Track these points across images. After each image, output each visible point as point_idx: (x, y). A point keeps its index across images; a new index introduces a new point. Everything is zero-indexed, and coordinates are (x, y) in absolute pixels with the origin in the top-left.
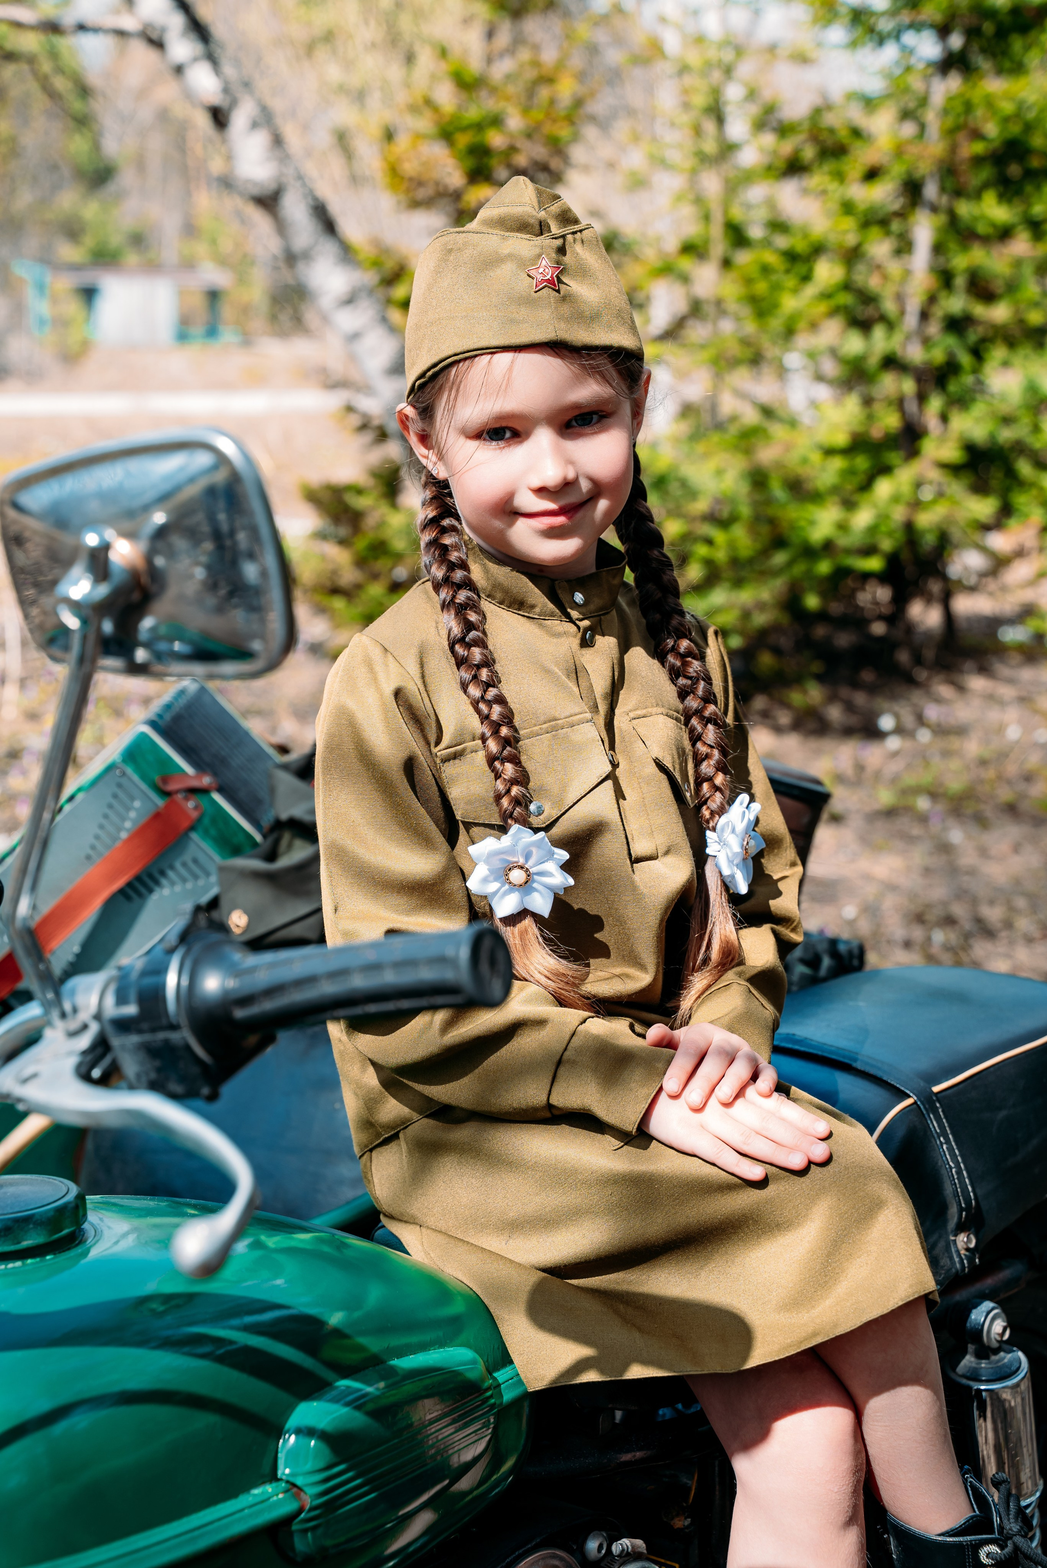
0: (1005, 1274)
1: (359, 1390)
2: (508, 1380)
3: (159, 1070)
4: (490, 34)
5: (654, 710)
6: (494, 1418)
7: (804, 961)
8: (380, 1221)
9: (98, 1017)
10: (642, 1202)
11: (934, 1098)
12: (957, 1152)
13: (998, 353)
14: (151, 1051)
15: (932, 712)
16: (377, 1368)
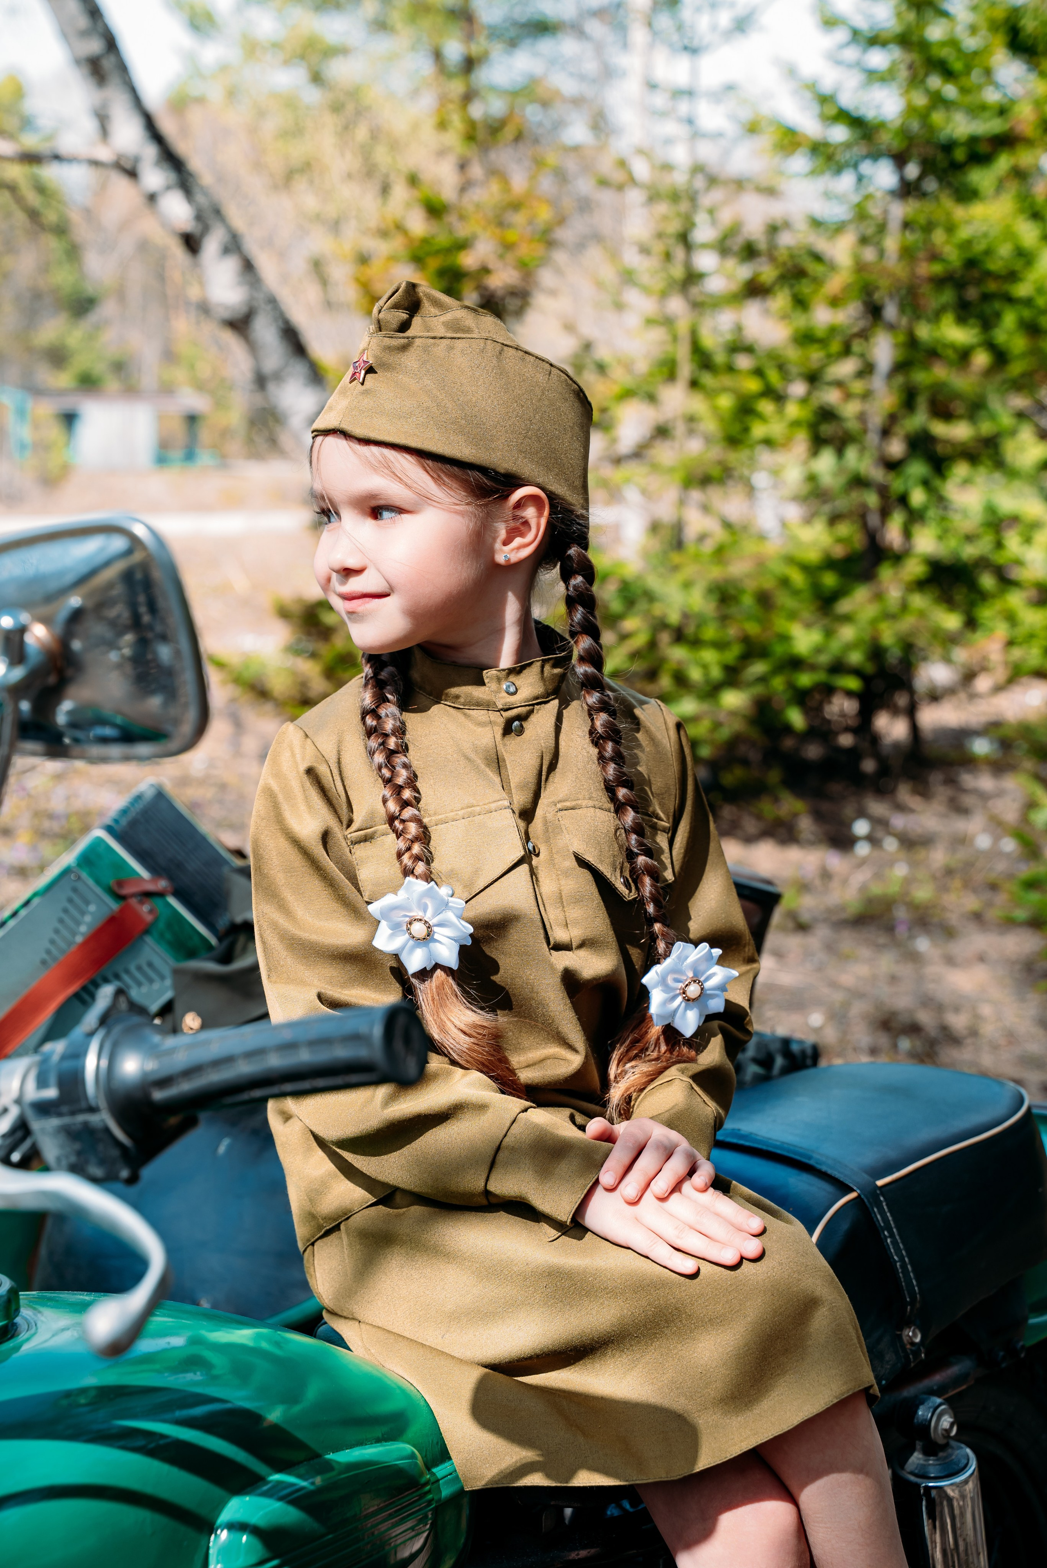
0: (954, 1370)
1: (293, 1485)
2: (447, 1476)
3: (79, 1153)
4: (463, 166)
5: (584, 803)
6: (432, 1514)
7: (756, 1061)
8: (322, 1318)
9: (18, 1101)
10: (576, 1294)
11: (878, 1192)
12: (901, 1246)
13: (961, 470)
14: (71, 1134)
15: (899, 821)
16: (312, 1462)
